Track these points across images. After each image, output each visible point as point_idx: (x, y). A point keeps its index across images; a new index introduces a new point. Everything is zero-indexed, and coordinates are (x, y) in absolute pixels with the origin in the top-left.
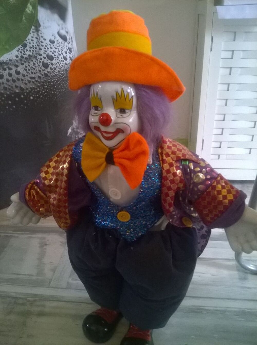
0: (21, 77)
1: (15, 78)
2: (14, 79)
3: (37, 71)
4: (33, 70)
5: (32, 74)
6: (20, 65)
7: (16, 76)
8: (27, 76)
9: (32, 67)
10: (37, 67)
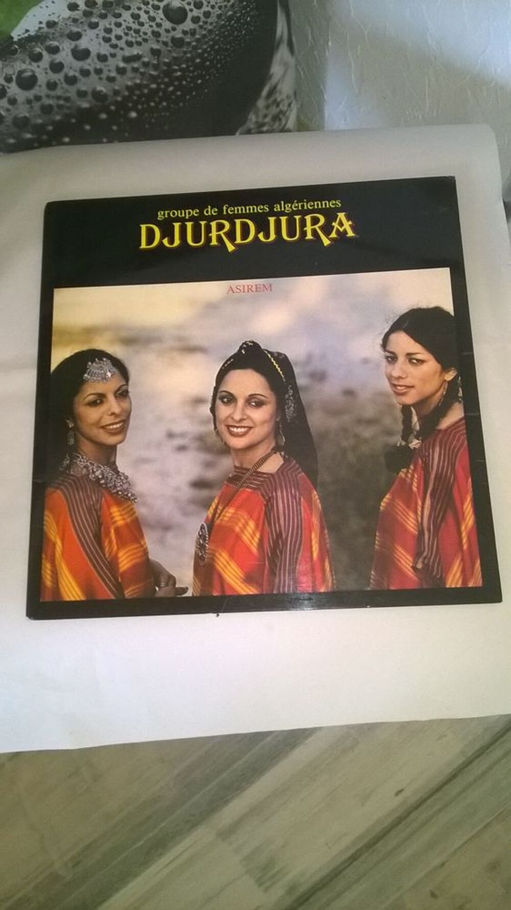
0: (96, 63)
1: (76, 71)
2: (71, 73)
3: (146, 37)
4: (132, 37)
5: (129, 48)
6: (85, 31)
7: (78, 64)
8: (113, 55)
9: (129, 28)
10: (146, 26)
